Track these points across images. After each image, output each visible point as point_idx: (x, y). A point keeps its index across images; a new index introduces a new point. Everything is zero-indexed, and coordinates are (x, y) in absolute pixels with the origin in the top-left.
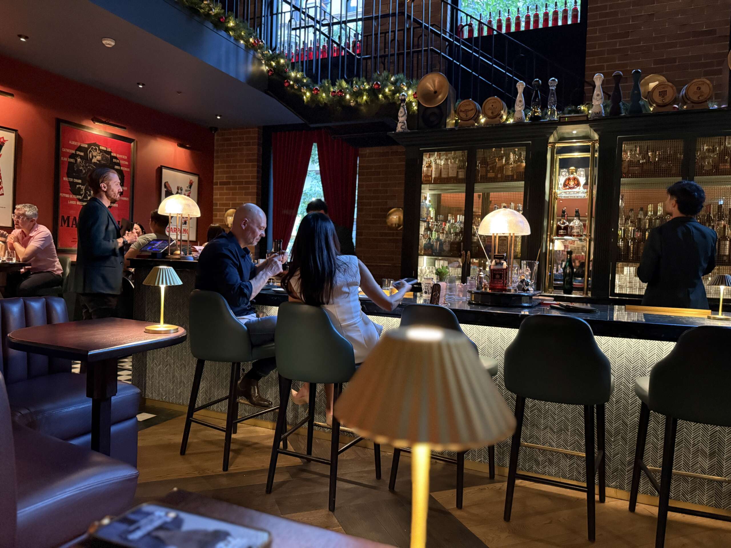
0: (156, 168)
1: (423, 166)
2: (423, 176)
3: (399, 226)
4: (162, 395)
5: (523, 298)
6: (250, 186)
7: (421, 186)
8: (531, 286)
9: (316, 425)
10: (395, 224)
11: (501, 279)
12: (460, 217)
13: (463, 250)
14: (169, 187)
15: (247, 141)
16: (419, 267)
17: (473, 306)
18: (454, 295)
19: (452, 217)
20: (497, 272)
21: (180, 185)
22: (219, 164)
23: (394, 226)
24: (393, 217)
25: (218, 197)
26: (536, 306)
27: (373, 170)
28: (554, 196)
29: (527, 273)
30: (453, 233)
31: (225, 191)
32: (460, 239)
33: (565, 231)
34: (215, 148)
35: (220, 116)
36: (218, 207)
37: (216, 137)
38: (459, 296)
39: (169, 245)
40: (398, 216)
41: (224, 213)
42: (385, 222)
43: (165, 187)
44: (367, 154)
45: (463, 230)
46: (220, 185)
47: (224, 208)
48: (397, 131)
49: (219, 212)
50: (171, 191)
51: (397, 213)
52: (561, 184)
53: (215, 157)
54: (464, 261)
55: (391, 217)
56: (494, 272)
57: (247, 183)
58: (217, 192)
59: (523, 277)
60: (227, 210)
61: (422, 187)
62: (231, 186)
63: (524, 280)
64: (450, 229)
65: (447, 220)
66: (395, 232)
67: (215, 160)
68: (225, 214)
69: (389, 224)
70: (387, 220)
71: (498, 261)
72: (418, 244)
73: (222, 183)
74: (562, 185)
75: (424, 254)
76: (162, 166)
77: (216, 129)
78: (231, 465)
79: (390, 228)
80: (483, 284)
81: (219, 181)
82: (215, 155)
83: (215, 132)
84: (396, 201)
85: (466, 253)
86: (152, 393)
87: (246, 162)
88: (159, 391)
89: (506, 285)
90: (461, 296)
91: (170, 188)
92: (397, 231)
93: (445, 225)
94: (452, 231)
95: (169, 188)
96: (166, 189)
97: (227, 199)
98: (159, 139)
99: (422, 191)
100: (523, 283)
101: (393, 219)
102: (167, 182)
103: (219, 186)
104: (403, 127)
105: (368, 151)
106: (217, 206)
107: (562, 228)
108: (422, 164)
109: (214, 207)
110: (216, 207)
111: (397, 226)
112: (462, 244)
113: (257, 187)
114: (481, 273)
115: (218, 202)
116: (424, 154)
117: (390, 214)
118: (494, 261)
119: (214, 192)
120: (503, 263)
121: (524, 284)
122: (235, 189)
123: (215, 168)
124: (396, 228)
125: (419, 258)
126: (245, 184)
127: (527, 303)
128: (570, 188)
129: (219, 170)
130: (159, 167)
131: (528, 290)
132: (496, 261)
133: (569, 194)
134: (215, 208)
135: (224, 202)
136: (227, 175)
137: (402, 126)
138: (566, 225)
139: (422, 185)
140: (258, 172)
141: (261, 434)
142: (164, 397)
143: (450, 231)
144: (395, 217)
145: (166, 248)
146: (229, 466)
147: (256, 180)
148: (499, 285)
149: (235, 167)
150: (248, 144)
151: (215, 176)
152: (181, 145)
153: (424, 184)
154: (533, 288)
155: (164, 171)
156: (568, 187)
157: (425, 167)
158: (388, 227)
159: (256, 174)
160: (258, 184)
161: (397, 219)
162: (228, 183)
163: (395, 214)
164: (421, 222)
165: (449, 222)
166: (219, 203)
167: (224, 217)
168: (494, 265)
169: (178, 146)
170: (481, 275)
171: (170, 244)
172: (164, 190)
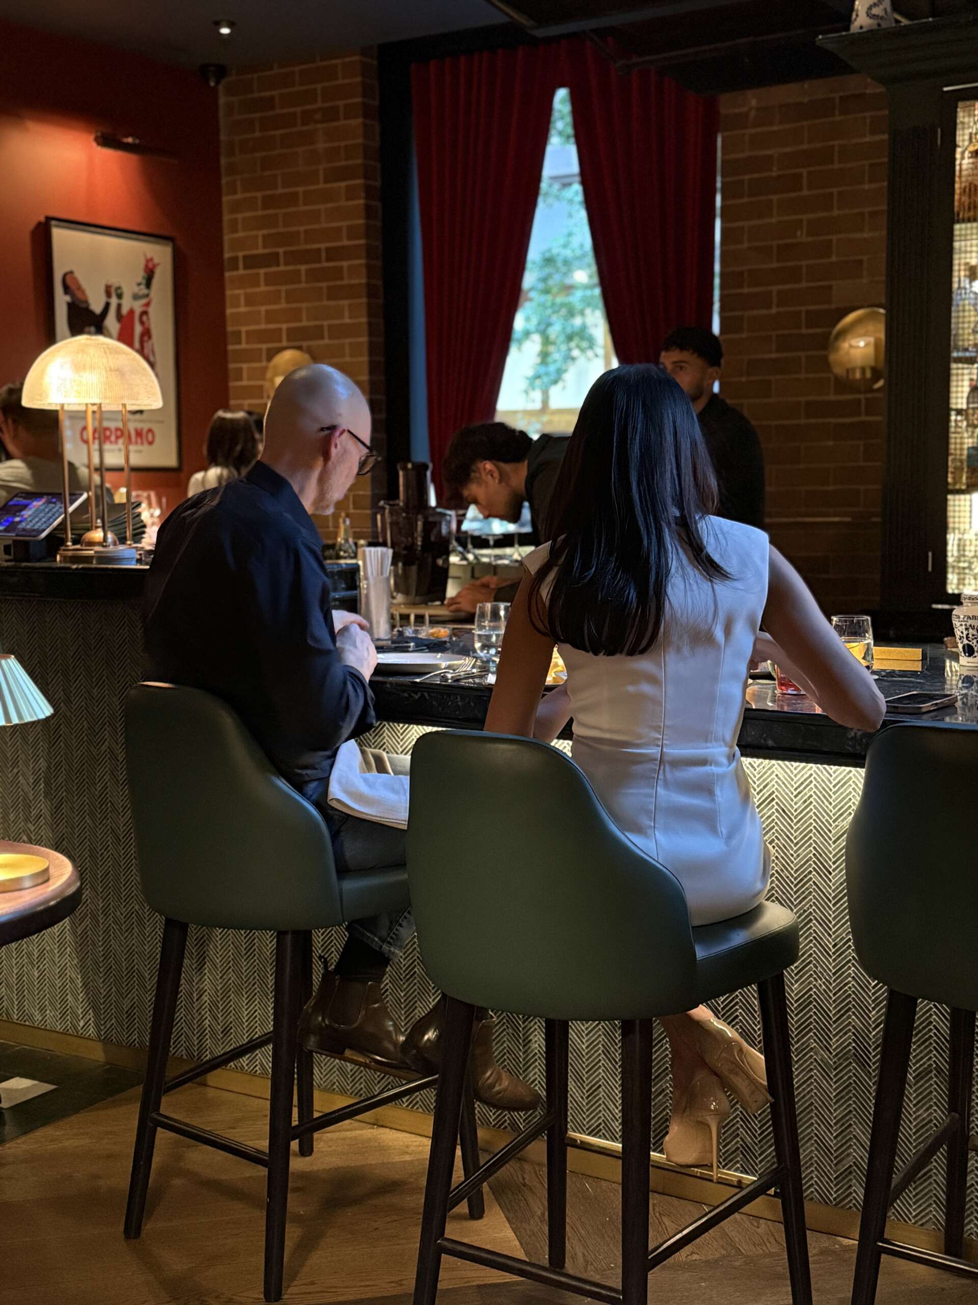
0: (32, 225)
1: (959, 150)
2: (957, 191)
3: (876, 374)
4: (74, 1013)
6: (345, 264)
7: (952, 230)
9: (574, 1143)
10: (863, 370)
14: (79, 288)
15: (326, 105)
16: (950, 537)
21: (115, 281)
22: (239, 196)
23: (858, 375)
24: (853, 342)
25: (243, 309)
27: (774, 174)
31: (263, 288)
34: (223, 137)
35: (230, 25)
36: (244, 346)
37: (222, 100)
39: (66, 512)
40: (871, 340)
41: (264, 364)
42: (825, 364)
43: (67, 289)
44: (753, 113)
46: (246, 267)
47: (264, 346)
48: (855, 27)
49: (245, 361)
50: (86, 302)
51: (871, 327)
53: (223, 170)
55: (845, 345)
57: (334, 254)
58: (237, 292)
60: (272, 354)
61: (956, 233)
62: (282, 268)
66: (862, 396)
67: (224, 180)
68: (265, 368)
69: (838, 371)
70: (832, 357)
72: (946, 453)
73: (252, 262)
75: (968, 486)
76: (49, 219)
77: (221, 72)
78: (293, 1278)
79: (844, 384)
81: (241, 254)
82: (223, 161)
83: (218, 83)
84: (865, 281)
86: (42, 1010)
87: (326, 182)
88: (64, 1001)
91: (83, 292)
92: (869, 395)
95: (79, 294)
96: (68, 298)
97: (271, 317)
98: (31, 125)
99: (956, 245)
101: (853, 351)
102: (71, 272)
103: (241, 272)
104: (875, 11)
105: (754, 102)
106: (240, 343)
108: (955, 146)
109: (230, 347)
110: (237, 347)
111: (868, 375)
113: (369, 267)
115: (244, 329)
116: (960, 104)
117: (843, 333)
119: (228, 293)
122: (294, 277)
123: (225, 209)
124: (866, 386)
125: (950, 503)
126: (328, 259)
129: (239, 216)
130: (39, 224)
134: (235, 351)
135: (263, 326)
136: (265, 232)
137: (870, 8)
139: (957, 227)
140: (369, 211)
141: (397, 1159)
142: (82, 1023)
144: (862, 344)
145: (56, 523)
146: (284, 1284)
147: (362, 242)
149: (293, 199)
150: (331, 115)
151: (227, 238)
152: (106, 141)
153: (963, 221)
155: (59, 235)
157: (967, 154)
158: (837, 379)
159: (362, 221)
160: (370, 252)
161: (871, 350)
162: (272, 259)
163: (861, 330)
164: (954, 366)
166: (247, 332)
167: (264, 379)
169: (99, 144)
171: (71, 509)
172: (61, 301)
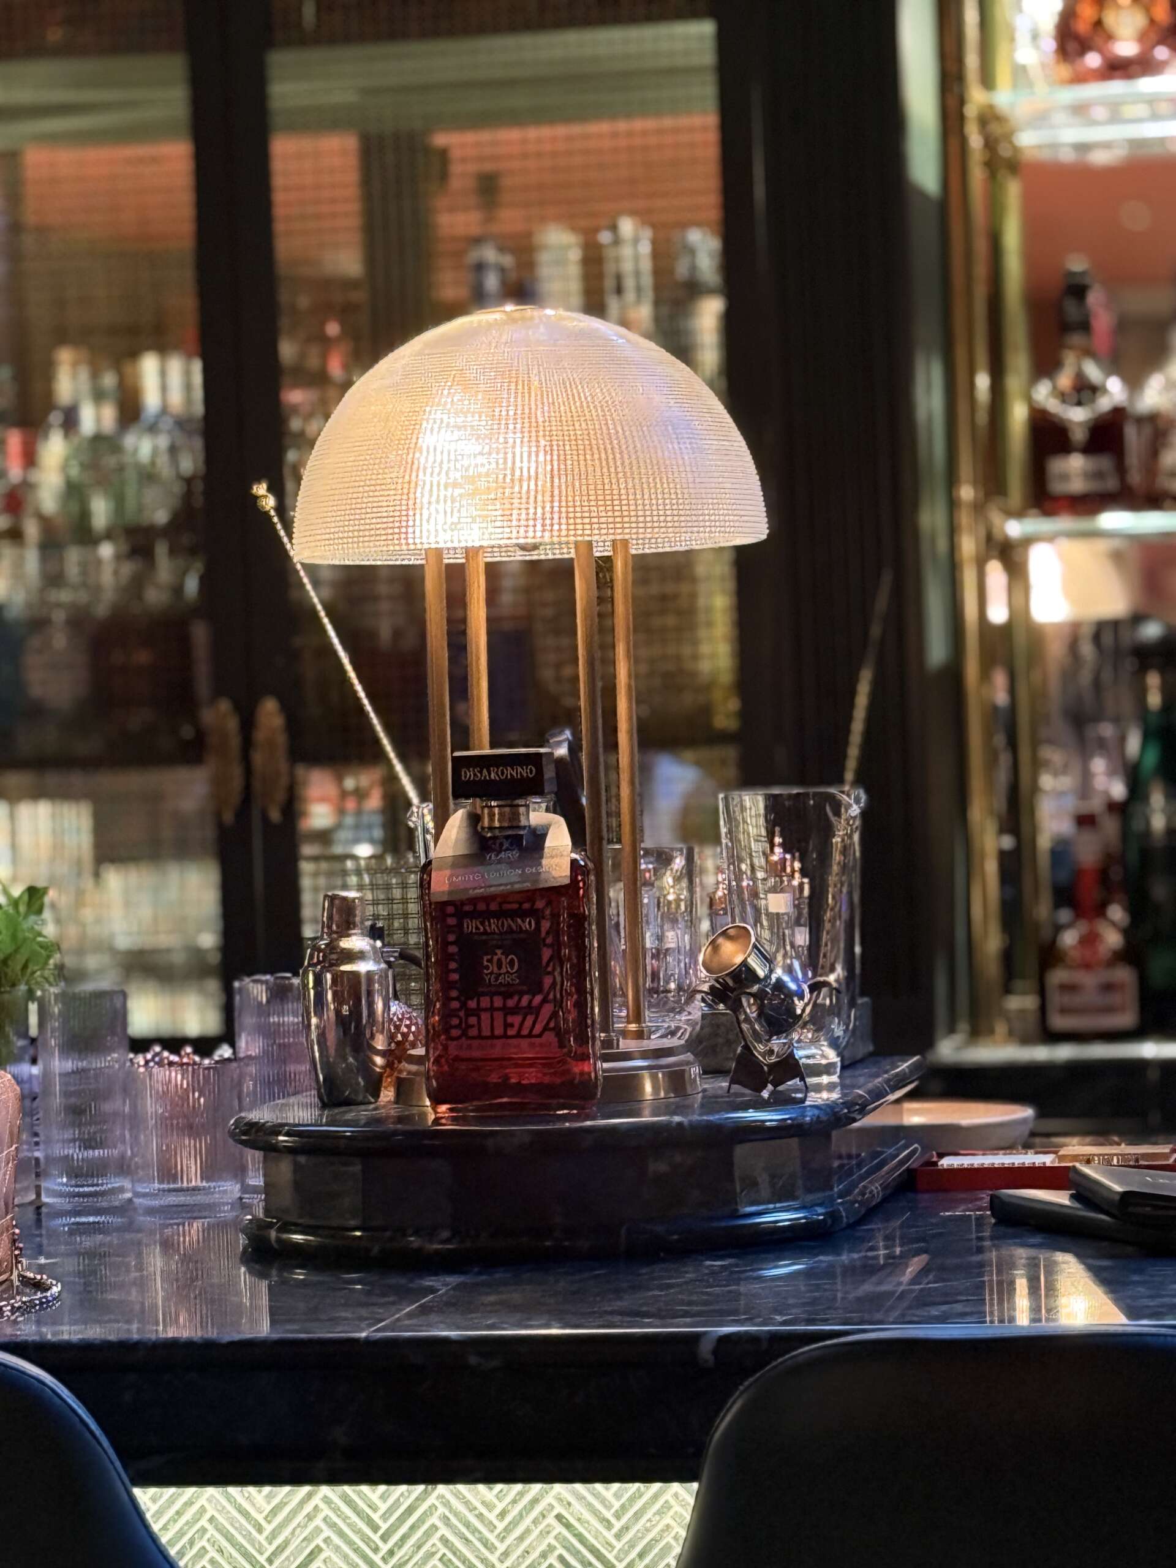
5: (741, 1151)
8: (818, 1020)
11: (536, 988)
12: (163, 374)
13: (219, 692)
17: (300, 1275)
18: (123, 1168)
19: (95, 375)
20: (493, 925)
26: (871, 1212)
28: (990, 144)
29: (778, 903)
30: (109, 535)
32: (178, 590)
33: (1105, 462)
38: (168, 1173)
45: (199, 501)
52: (1035, 36)
54: (235, 799)
56: (471, 926)
59: (733, 954)
63: (743, 976)
64: (74, 492)
65: (48, 402)
71: (494, 814)
74: (1049, 44)
80: (380, 1043)
85: (248, 725)
89: (583, 1039)
90: (192, 1173)
93: (30, 459)
94: (101, 511)
100: (737, 1007)
107: (1079, 436)
112: (200, 633)
114: (356, 942)
118: (457, 821)
120: (539, 837)
121: (750, 1009)
127: (782, 1195)
128: (1117, 68)
131: (789, 1067)
132: (474, 819)
133: (1115, 118)
138: (1104, 404)
143: (85, 516)
148: (524, 1050)
154: (834, 1043)
156: (1093, 60)
165: (70, 421)
168: (460, 862)
170: (351, 956)
